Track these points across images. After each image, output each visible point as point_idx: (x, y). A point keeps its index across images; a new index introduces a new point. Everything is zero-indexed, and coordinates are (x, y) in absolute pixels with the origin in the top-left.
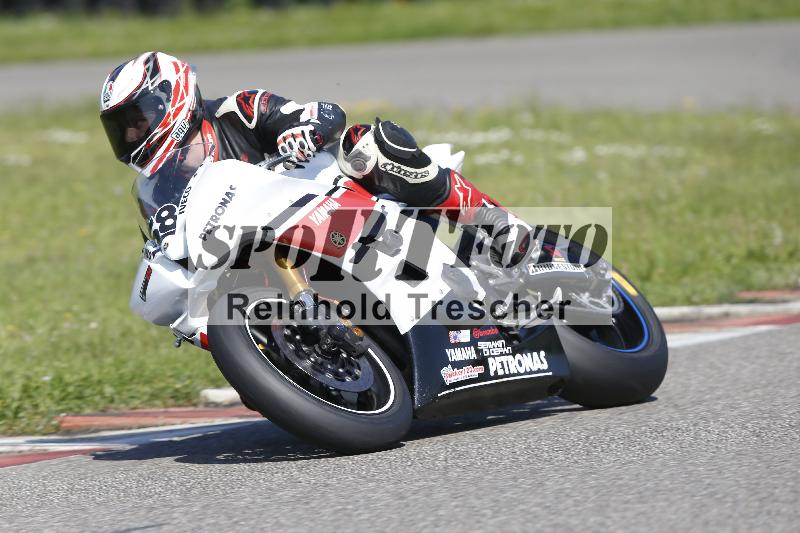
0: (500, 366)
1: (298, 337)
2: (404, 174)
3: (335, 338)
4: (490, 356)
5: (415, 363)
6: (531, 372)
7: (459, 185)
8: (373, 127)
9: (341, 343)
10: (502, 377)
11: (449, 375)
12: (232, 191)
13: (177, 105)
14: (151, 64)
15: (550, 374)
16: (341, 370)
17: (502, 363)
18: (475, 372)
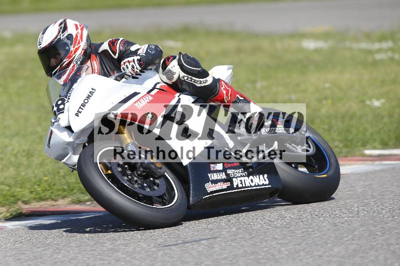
0: (240, 182)
2: (194, 82)
3: (144, 168)
5: (191, 181)
6: (259, 185)
7: (224, 88)
8: (178, 57)
9: (148, 170)
10: (241, 188)
11: (210, 187)
12: (93, 91)
13: (76, 47)
14: (63, 25)
17: (241, 181)
18: (225, 186)
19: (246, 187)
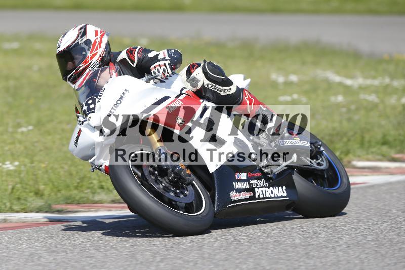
0: (261, 193)
1: (156, 172)
2: (218, 90)
6: (278, 197)
7: (247, 97)
8: (202, 65)
9: (179, 177)
12: (125, 92)
13: (93, 53)
14: (82, 30)
15: (288, 198)
16: (178, 191)
17: (262, 191)
18: (247, 195)
19: (266, 198)
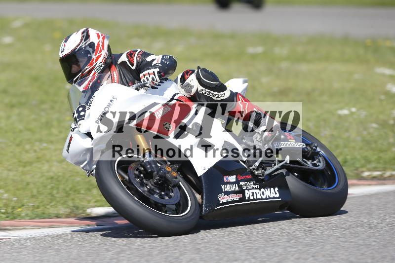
0: (251, 195)
1: (142, 175)
2: (212, 95)
3: (160, 176)
4: (246, 189)
6: (270, 198)
7: (241, 102)
8: (196, 71)
9: (164, 179)
10: (252, 200)
11: (223, 198)
12: (114, 99)
13: (98, 55)
14: (85, 34)
15: (280, 199)
16: (163, 193)
19: (257, 199)
